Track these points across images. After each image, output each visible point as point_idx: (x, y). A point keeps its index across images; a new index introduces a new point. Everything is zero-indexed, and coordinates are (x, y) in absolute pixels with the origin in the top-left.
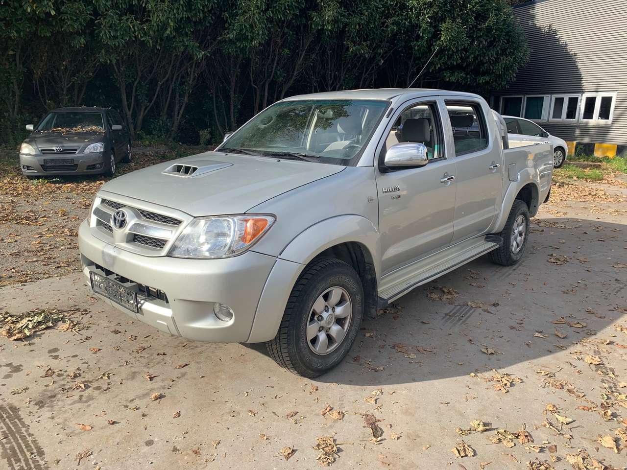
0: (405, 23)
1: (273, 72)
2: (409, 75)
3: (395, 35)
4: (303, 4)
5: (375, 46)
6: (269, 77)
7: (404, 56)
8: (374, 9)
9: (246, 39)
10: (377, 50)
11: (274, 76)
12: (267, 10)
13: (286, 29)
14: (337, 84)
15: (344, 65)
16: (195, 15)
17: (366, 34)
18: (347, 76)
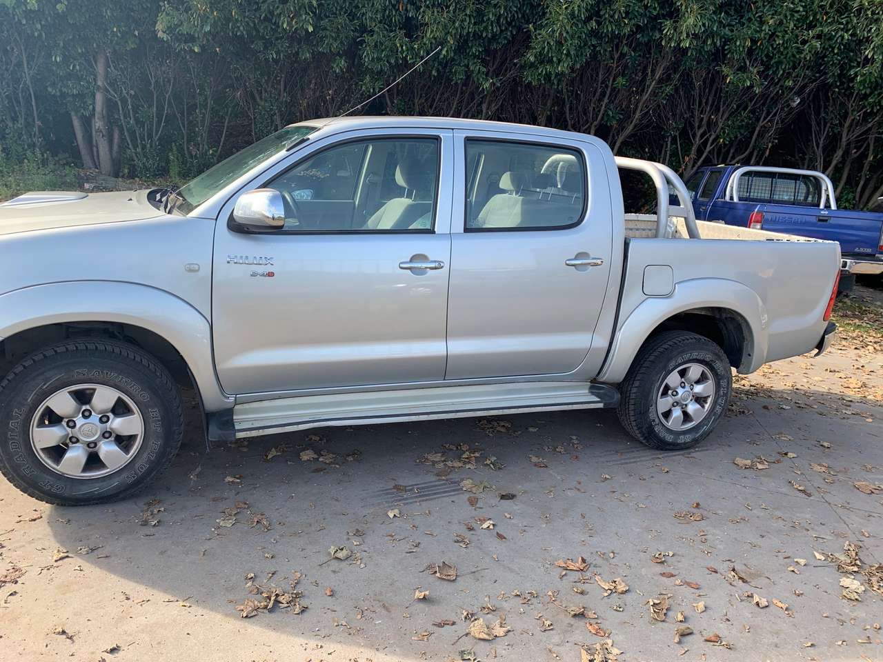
0: (843, 37)
1: (602, 112)
2: (847, 125)
3: (819, 57)
4: (655, 9)
5: (782, 75)
6: (595, 119)
7: (839, 93)
8: (788, 14)
9: (550, 61)
10: (785, 82)
11: (602, 118)
12: (589, 19)
13: (625, 47)
14: (710, 136)
15: (724, 104)
16: (486, 28)
17: (767, 56)
18: (730, 123)
